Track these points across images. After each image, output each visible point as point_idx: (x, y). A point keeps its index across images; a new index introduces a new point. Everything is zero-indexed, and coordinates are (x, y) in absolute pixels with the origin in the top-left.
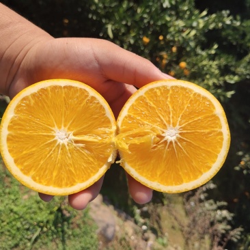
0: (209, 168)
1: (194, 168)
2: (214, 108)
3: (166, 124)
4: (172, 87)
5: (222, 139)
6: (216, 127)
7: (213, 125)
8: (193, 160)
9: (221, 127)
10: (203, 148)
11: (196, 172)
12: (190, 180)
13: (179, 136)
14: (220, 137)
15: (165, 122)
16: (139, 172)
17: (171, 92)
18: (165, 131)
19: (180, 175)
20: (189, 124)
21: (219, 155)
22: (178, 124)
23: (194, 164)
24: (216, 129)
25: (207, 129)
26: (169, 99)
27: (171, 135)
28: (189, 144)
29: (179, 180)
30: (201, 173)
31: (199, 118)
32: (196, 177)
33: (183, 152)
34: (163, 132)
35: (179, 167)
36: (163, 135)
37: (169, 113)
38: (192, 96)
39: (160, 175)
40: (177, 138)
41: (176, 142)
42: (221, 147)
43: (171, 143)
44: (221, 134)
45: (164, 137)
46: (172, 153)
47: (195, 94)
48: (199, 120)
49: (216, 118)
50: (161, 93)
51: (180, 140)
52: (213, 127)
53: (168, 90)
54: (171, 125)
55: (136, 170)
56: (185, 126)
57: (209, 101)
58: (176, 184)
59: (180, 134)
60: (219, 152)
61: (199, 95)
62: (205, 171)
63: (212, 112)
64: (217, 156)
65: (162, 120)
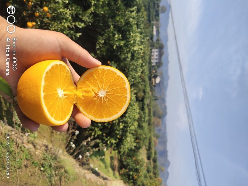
0: (117, 113)
1: (110, 112)
2: (125, 84)
3: (100, 88)
4: (107, 70)
5: (126, 100)
6: (125, 94)
7: (123, 93)
8: (110, 108)
9: (127, 94)
10: (116, 103)
11: (111, 114)
12: (107, 117)
13: (106, 95)
14: (125, 99)
15: (100, 87)
16: (83, 109)
17: (106, 72)
18: (99, 91)
19: (103, 114)
20: (112, 90)
21: (123, 108)
22: (106, 89)
23: (110, 110)
24: (124, 95)
25: (120, 94)
26: (104, 76)
27: (102, 94)
28: (110, 100)
29: (102, 116)
30: (113, 115)
31: (117, 88)
32: (110, 116)
33: (106, 104)
34: (98, 92)
35: (103, 110)
36: (98, 93)
37: (103, 83)
38: (116, 76)
39: (94, 112)
40: (104, 96)
41: (103, 98)
42: (125, 104)
43: (101, 98)
44: (126, 97)
45: (98, 94)
46: (101, 103)
47: (117, 76)
48: (117, 89)
49: (125, 89)
50: (101, 72)
51: (106, 97)
52: (123, 94)
53: (105, 71)
54: (103, 89)
55: (82, 108)
56: (109, 91)
57: (124, 80)
58: (100, 118)
59: (106, 94)
60: (123, 106)
61: (119, 76)
62: (115, 114)
63: (124, 86)
64: (122, 108)
65: (99, 86)
